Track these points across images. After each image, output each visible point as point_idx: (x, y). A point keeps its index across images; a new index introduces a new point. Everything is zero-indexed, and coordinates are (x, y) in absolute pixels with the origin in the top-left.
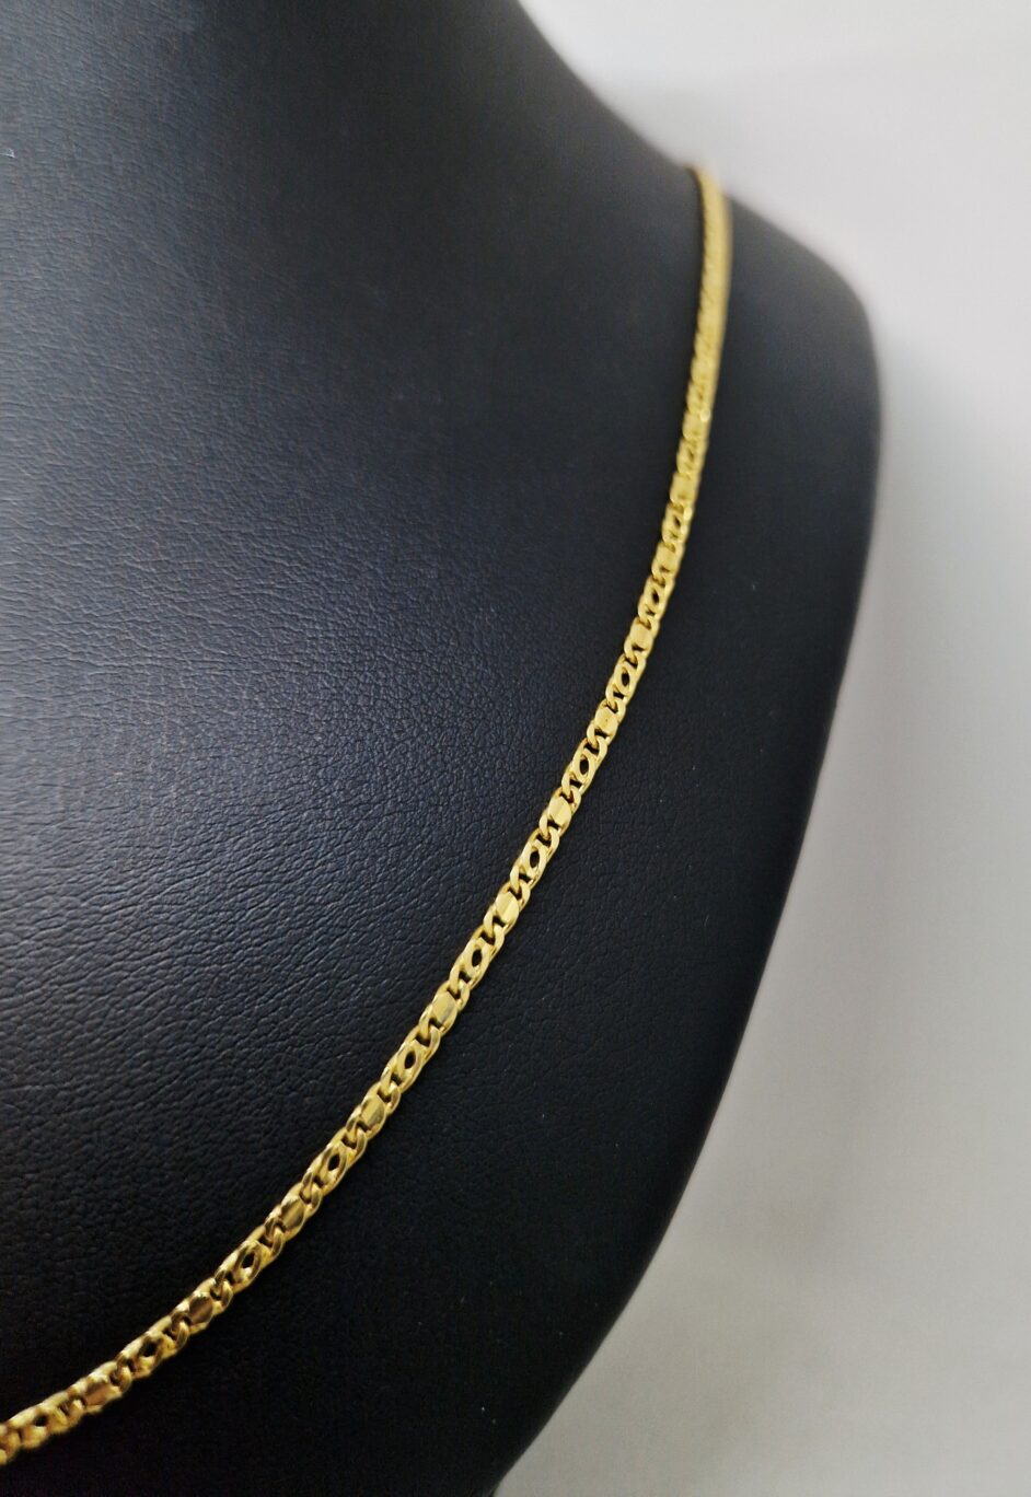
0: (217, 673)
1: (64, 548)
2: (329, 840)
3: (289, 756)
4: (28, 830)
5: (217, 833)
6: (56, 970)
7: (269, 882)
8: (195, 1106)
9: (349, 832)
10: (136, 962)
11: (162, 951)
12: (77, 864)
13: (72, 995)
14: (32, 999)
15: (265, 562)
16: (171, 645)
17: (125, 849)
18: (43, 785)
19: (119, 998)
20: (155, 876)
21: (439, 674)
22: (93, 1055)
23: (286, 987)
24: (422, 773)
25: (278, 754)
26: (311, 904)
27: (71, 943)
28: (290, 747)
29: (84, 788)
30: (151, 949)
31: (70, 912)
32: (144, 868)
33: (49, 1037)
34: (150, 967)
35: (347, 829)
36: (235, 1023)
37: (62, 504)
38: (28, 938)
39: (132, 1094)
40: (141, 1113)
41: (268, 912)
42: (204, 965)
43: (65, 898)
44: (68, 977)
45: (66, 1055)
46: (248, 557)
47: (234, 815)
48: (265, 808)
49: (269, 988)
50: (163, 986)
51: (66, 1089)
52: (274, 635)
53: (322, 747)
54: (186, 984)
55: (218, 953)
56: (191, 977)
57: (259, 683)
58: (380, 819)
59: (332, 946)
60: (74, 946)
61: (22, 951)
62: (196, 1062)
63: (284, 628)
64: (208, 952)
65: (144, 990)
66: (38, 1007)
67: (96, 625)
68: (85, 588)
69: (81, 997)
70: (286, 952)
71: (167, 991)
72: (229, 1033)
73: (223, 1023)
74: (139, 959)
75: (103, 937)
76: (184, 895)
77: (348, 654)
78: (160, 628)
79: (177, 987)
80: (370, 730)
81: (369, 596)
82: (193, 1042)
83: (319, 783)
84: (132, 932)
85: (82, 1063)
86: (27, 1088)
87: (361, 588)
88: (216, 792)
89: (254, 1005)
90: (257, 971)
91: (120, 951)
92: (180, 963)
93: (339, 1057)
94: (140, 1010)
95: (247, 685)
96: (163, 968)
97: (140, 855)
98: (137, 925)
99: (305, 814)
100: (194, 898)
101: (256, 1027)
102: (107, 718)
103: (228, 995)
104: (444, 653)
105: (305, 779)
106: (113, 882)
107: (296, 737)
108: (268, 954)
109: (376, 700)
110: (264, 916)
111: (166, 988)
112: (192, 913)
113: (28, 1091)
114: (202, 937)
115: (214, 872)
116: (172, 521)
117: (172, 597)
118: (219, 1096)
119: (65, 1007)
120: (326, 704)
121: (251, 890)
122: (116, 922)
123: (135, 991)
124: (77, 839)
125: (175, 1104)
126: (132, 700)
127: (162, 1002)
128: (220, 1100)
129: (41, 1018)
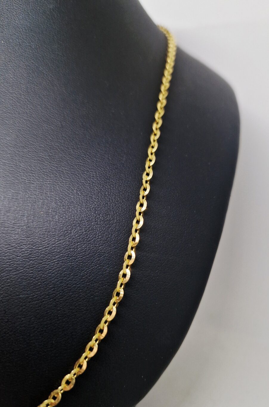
0: (67, 185)
1: (23, 152)
2: (99, 230)
3: (88, 208)
4: (18, 228)
5: (69, 228)
6: (27, 265)
7: (84, 241)
8: (66, 300)
9: (105, 228)
10: (49, 262)
11: (56, 259)
12: (32, 237)
13: (32, 271)
14: (21, 273)
15: (78, 155)
16: (54, 178)
17: (45, 233)
18: (21, 216)
19: (45, 272)
20: (53, 240)
21: (127, 186)
22: (38, 287)
23: (89, 269)
24: (124, 212)
25: (85, 207)
26: (96, 247)
27: (31, 258)
28: (88, 205)
29: (32, 216)
30: (53, 259)
31: (30, 249)
32: (50, 238)
33: (26, 282)
34: (53, 264)
35: (104, 227)
36: (76, 278)
37: (22, 140)
38: (19, 257)
39: (49, 297)
40: (52, 302)
41: (84, 249)
42: (67, 263)
43: (28, 246)
44: (31, 267)
45: (31, 287)
46: (74, 154)
47: (74, 223)
48: (82, 222)
49: (85, 269)
50: (56, 269)
51: (31, 296)
52: (82, 176)
53: (96, 205)
54: (63, 268)
55: (71, 260)
56: (64, 266)
57: (79, 188)
58: (113, 224)
59: (101, 258)
60: (32, 258)
61: (18, 260)
62: (66, 288)
63: (85, 174)
64: (68, 260)
65: (51, 270)
66: (23, 275)
67: (33, 172)
68: (30, 163)
69: (34, 272)
70: (89, 259)
71: (58, 270)
72: (74, 281)
73: (73, 278)
74: (50, 261)
75: (40, 256)
76: (61, 245)
77: (102, 180)
78: (51, 173)
79: (61, 268)
80: (109, 201)
81: (108, 165)
82: (65, 283)
83: (96, 215)
84: (47, 255)
85: (35, 289)
86: (21, 296)
87: (105, 163)
88: (69, 217)
89: (81, 273)
90: (82, 265)
91: (45, 259)
92: (61, 263)
93: (104, 287)
94: (51, 275)
95: (76, 189)
96: (57, 264)
97: (49, 234)
98: (49, 253)
99: (93, 223)
100: (64, 245)
101: (82, 279)
102: (38, 198)
103: (74, 271)
104: (128, 180)
105: (92, 214)
106: (42, 241)
107: (89, 203)
108: (84, 260)
109: (110, 193)
110: (83, 250)
111: (57, 269)
112: (64, 249)
113: (21, 297)
114: (67, 256)
115: (69, 239)
116: (52, 144)
117: (54, 165)
118: (72, 297)
119: (30, 274)
120: (97, 194)
121: (79, 243)
122: (43, 252)
123: (49, 270)
124: (31, 230)
125: (61, 300)
126: (44, 193)
127: (56, 273)
128: (73, 298)
129: (24, 278)
